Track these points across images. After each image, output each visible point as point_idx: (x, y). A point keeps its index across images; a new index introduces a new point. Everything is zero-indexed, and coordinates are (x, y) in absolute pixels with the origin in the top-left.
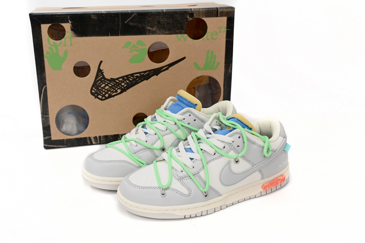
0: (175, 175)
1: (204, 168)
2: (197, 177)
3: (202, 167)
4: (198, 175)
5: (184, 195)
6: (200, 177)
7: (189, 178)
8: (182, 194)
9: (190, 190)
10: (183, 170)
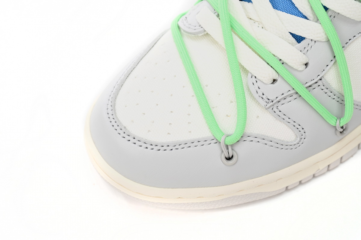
0: (256, 96)
1: (336, 61)
2: (318, 89)
3: (332, 58)
4: (320, 83)
5: (287, 147)
6: (327, 89)
7: (295, 96)
8: (281, 145)
9: (300, 129)
10: (276, 76)
